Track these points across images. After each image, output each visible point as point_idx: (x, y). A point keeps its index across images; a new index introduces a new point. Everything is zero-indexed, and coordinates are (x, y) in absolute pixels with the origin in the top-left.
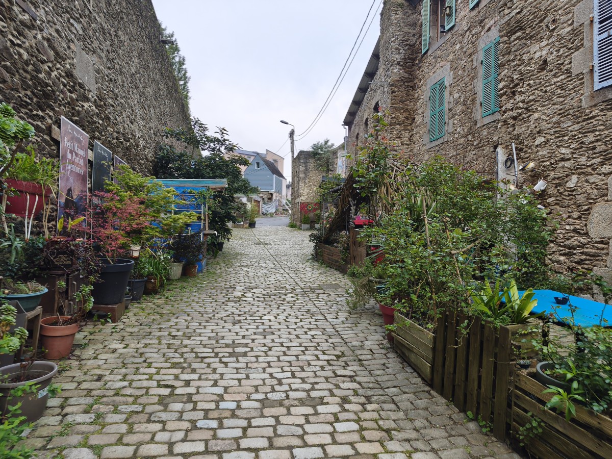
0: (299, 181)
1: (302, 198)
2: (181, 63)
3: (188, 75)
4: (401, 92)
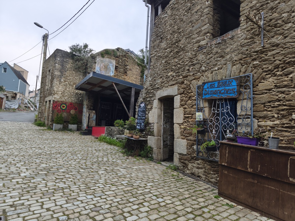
0: (53, 79)
1: (56, 96)
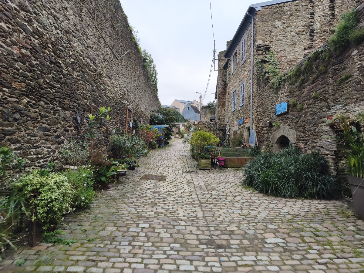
2: (154, 67)
3: (157, 72)
4: (221, 96)
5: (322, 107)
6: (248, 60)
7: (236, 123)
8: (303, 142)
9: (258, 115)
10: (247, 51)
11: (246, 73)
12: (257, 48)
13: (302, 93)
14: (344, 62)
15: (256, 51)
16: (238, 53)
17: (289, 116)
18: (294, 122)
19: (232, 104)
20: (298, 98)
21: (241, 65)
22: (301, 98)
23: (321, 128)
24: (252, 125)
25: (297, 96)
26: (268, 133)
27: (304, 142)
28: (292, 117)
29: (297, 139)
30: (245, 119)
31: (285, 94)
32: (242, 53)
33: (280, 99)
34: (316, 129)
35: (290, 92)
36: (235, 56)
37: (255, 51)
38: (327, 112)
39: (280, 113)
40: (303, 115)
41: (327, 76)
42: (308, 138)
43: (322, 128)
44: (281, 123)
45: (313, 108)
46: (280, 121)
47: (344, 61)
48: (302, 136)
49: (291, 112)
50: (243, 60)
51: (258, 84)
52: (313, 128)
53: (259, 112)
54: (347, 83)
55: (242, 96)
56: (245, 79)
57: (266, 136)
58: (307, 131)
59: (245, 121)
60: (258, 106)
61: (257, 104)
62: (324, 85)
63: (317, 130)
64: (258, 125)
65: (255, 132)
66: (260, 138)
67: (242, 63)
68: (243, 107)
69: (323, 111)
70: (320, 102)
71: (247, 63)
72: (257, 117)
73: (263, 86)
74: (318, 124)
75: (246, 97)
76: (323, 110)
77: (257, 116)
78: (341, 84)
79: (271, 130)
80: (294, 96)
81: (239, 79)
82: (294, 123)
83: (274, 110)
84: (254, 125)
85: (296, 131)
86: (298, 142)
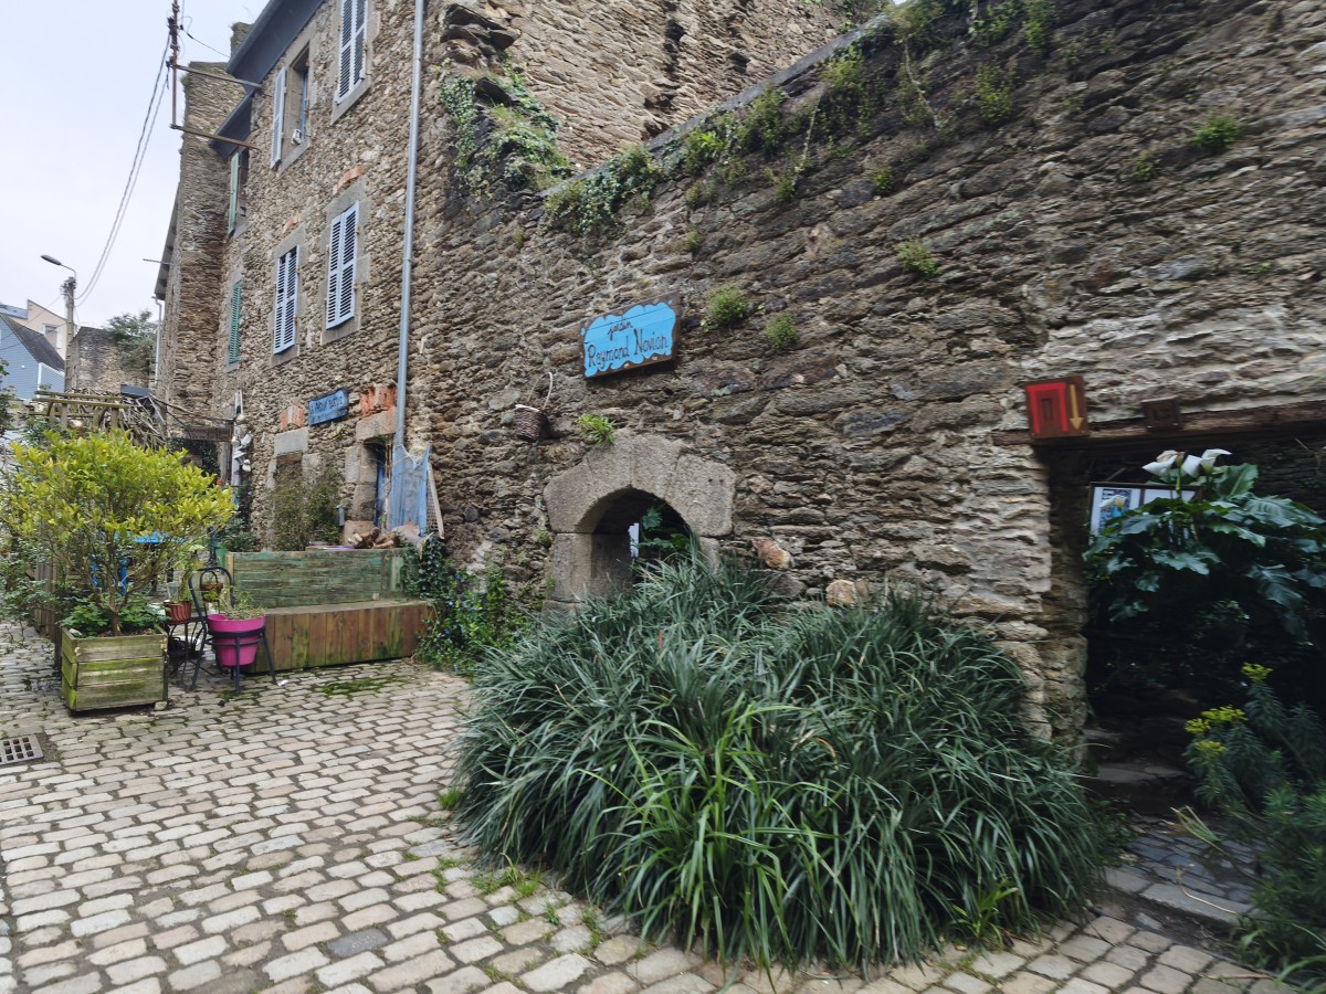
4: (198, 283)
5: (959, 332)
6: (382, 89)
7: (292, 413)
8: (788, 534)
9: (446, 373)
10: (378, 42)
11: (368, 155)
12: (448, 20)
13: (793, 248)
14: (1183, 49)
15: (444, 39)
16: (314, 53)
17: (681, 381)
18: (719, 413)
19: (272, 318)
20: (758, 279)
21: (334, 117)
22: (785, 278)
23: (957, 453)
24: (407, 425)
25: (754, 269)
26: (517, 474)
27: (800, 535)
28: (709, 387)
29: (742, 515)
30: (353, 397)
31: (652, 261)
32: (346, 54)
33: (611, 290)
34: (903, 460)
35: (694, 249)
36: (292, 74)
37: (436, 37)
38: (1011, 363)
39: (617, 365)
40: (800, 378)
41: (1013, 142)
42: (832, 511)
43: (967, 453)
44: (620, 422)
45: (883, 335)
46: (613, 410)
47: (1184, 41)
48: (781, 499)
49: (704, 362)
50: (352, 87)
51: (453, 211)
52: (877, 455)
53: (457, 357)
54: (1211, 174)
55: (339, 272)
56: (363, 185)
57: (503, 487)
58: (829, 470)
59: (357, 408)
60: (450, 325)
61: (441, 315)
62: (987, 200)
63: (916, 465)
64: (449, 428)
65: (428, 467)
66: (457, 497)
67: (346, 106)
68: (346, 332)
69: (973, 356)
70: (942, 303)
71: (379, 103)
72: (443, 385)
73: (487, 219)
74: (927, 430)
75: (368, 278)
76: (976, 345)
77: (438, 379)
78: (1155, 184)
79: (545, 460)
80: (729, 267)
81: (324, 190)
82: (722, 421)
83: (573, 347)
84: (420, 426)
85: (738, 469)
86: (750, 533)
